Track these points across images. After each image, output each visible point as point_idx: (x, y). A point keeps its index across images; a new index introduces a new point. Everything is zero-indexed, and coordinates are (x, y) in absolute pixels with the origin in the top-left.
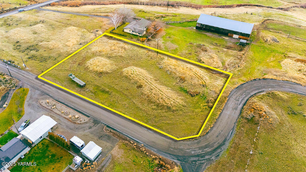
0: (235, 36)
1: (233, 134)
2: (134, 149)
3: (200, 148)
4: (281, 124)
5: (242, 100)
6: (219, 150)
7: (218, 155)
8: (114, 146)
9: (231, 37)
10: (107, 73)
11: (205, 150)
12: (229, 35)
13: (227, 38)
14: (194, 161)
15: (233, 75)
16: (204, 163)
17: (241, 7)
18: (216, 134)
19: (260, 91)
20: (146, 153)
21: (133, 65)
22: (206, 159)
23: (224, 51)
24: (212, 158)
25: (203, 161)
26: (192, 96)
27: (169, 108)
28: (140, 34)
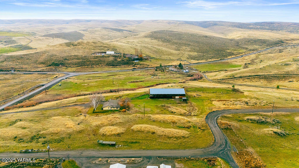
0: (177, 97)
1: (226, 137)
2: (187, 160)
3: (219, 147)
4: (241, 126)
5: (214, 122)
6: (228, 145)
7: (230, 147)
8: (175, 164)
9: (175, 98)
10: (123, 133)
11: (222, 147)
12: (173, 97)
13: (173, 99)
14: (222, 153)
16: (227, 152)
17: (159, 85)
18: (219, 139)
19: (217, 117)
20: (196, 159)
21: (134, 124)
22: (226, 150)
23: (179, 105)
24: (228, 149)
26: (189, 128)
27: (183, 137)
28: (118, 108)
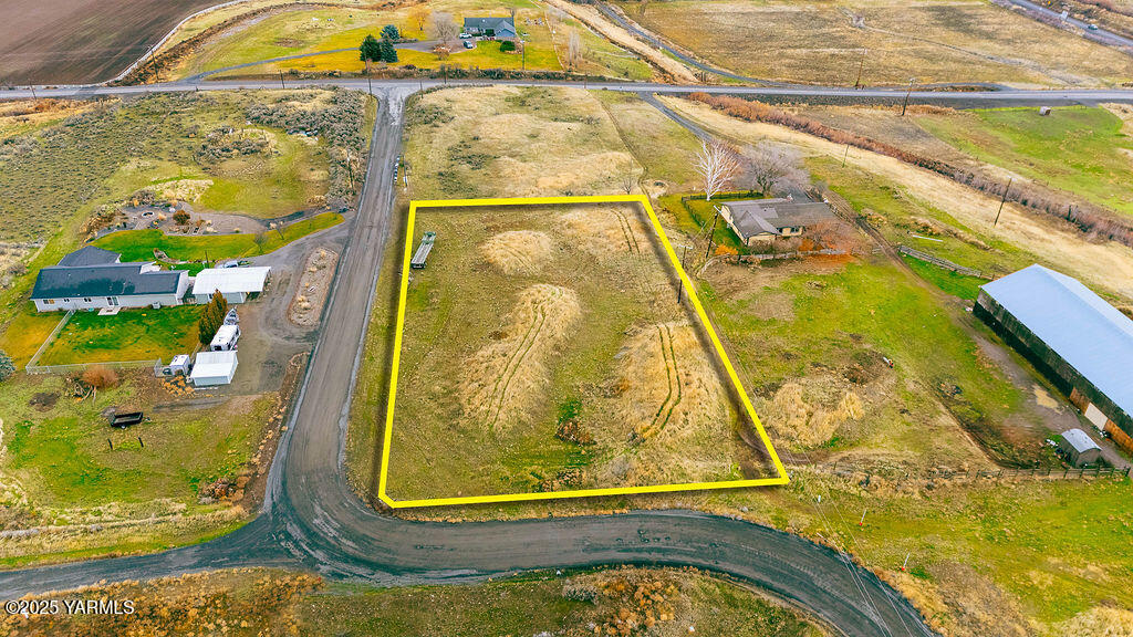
0: (1095, 415)
1: (463, 580)
3: (343, 529)
5: (659, 550)
6: (361, 571)
7: (341, 576)
8: (257, 392)
9: (1079, 409)
11: (344, 541)
12: (1074, 395)
14: (288, 535)
15: (786, 487)
16: (294, 556)
19: (776, 584)
22: (311, 556)
24: (322, 567)
25: (297, 553)
